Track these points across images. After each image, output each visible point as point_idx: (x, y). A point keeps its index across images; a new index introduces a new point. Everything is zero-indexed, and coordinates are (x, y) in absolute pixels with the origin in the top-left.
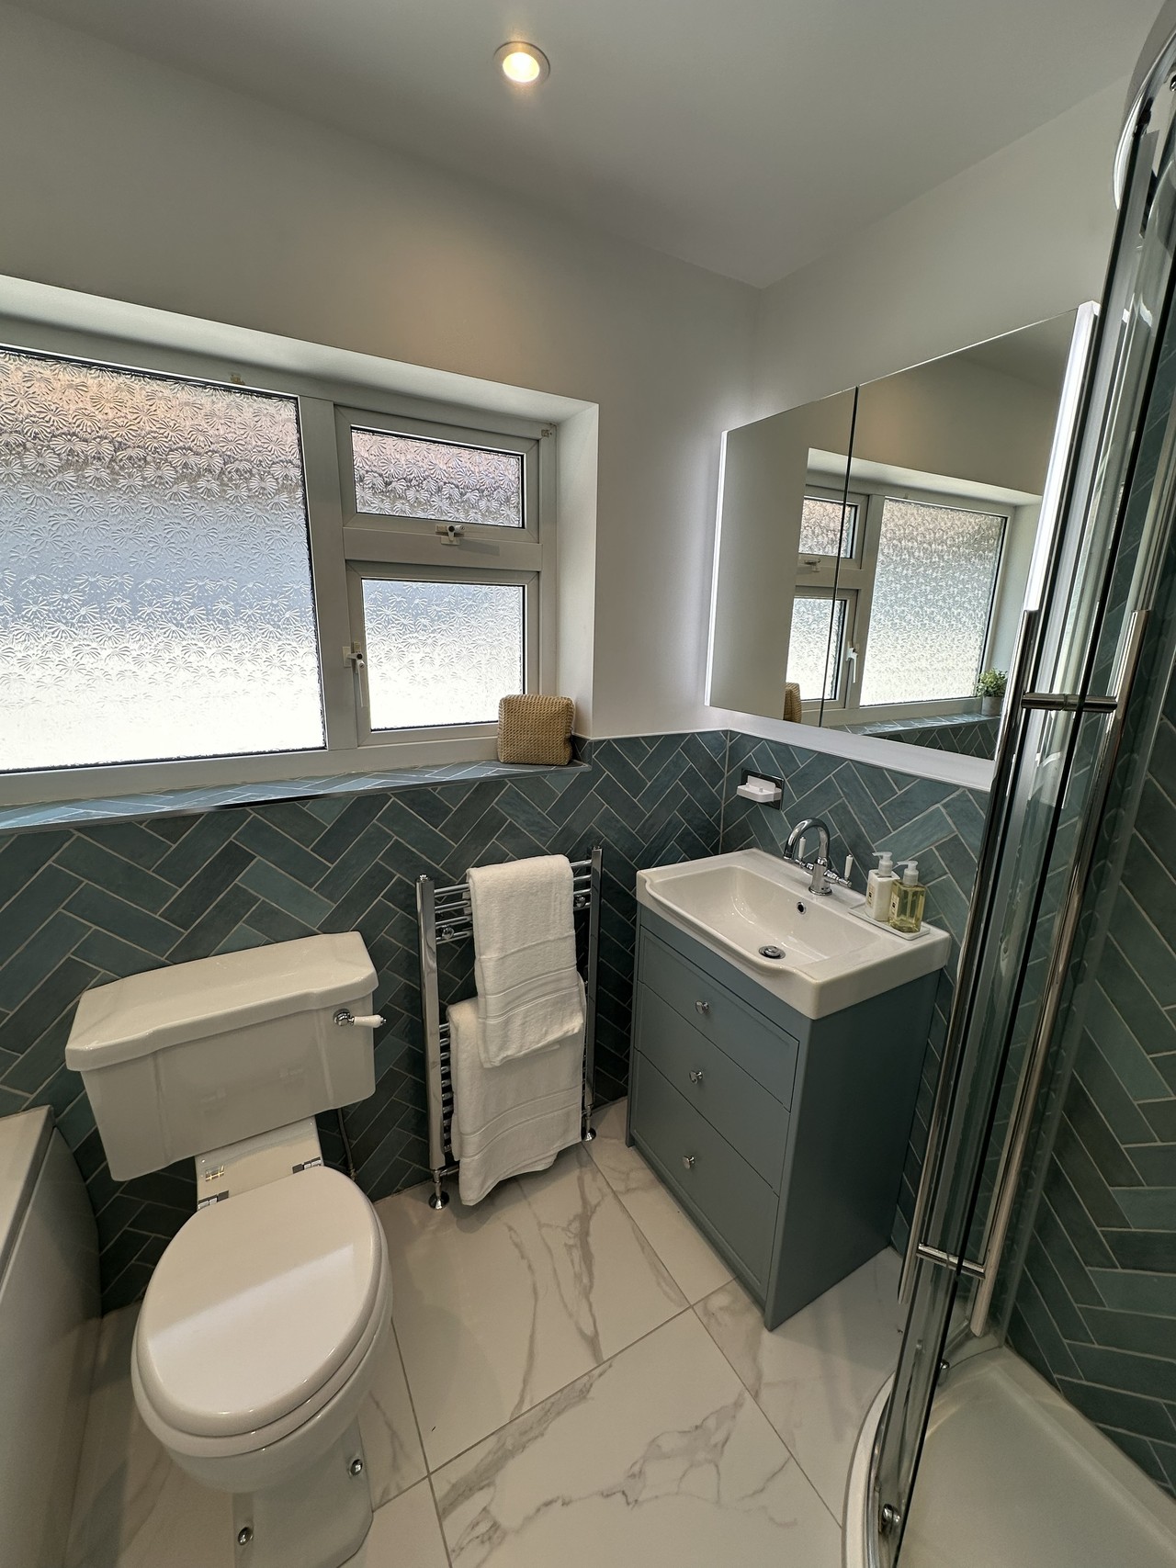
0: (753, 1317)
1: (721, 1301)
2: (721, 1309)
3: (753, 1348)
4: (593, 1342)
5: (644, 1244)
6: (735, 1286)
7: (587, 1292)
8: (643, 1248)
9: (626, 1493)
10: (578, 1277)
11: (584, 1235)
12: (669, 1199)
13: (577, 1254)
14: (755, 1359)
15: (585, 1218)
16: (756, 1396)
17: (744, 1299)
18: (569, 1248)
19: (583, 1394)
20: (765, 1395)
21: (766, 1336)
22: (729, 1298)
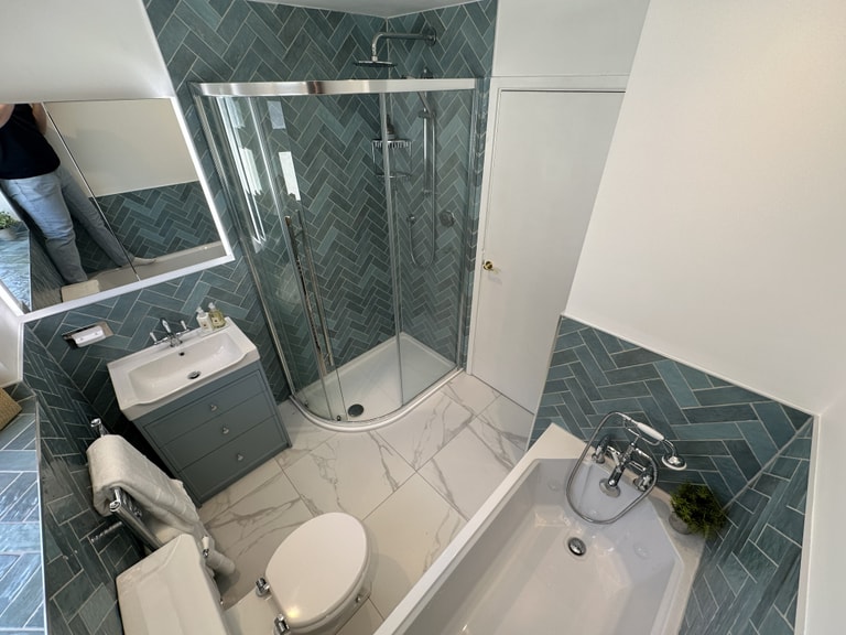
0: (287, 451)
1: (281, 461)
2: (284, 461)
3: (297, 451)
4: (293, 502)
5: (257, 490)
6: (276, 457)
7: (274, 509)
9: (334, 482)
10: (268, 515)
11: (249, 517)
12: (235, 484)
13: (258, 518)
14: (301, 451)
15: (239, 519)
16: (311, 450)
17: (281, 454)
18: (254, 522)
19: (310, 501)
20: (310, 447)
21: (294, 448)
22: (281, 459)
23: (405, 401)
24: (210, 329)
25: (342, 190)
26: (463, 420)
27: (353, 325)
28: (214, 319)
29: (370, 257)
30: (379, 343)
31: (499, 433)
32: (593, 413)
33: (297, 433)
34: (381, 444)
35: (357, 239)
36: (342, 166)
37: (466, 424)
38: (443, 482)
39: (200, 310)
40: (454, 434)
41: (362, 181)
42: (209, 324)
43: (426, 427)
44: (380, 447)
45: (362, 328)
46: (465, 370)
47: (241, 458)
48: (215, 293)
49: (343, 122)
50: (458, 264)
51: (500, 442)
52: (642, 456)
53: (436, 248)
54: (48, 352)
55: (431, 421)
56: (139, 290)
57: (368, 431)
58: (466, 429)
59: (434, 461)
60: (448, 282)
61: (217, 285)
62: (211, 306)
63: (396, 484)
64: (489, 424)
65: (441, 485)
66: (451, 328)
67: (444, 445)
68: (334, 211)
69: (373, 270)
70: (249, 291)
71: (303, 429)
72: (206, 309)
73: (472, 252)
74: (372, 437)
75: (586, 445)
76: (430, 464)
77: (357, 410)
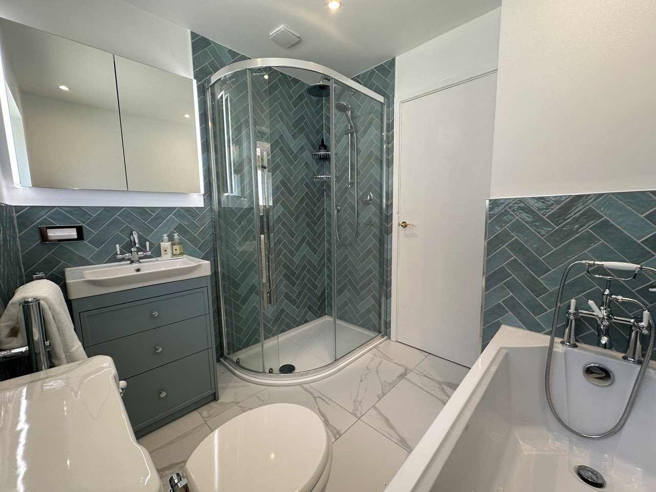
0: (213, 404)
1: (204, 413)
2: (208, 413)
3: (223, 404)
5: (172, 442)
6: (200, 410)
8: (173, 443)
14: (228, 403)
16: (238, 403)
17: (206, 406)
20: (238, 401)
21: (220, 401)
22: (205, 411)
23: (338, 356)
24: (169, 256)
25: (289, 180)
26: (398, 374)
27: (287, 296)
28: (175, 247)
29: (304, 238)
30: (306, 321)
31: (440, 383)
32: (545, 290)
33: (226, 388)
34: (315, 395)
35: (296, 220)
36: (291, 163)
37: (402, 376)
38: (392, 427)
39: (165, 237)
40: (392, 385)
41: (303, 179)
42: (169, 251)
43: (361, 381)
44: (315, 398)
45: (293, 302)
46: (389, 338)
47: (163, 394)
48: (181, 230)
49: (294, 137)
50: (377, 233)
51: (443, 390)
52: (623, 303)
53: (358, 224)
54: (18, 239)
55: (366, 375)
56: (122, 208)
57: (301, 384)
58: (403, 381)
59: (376, 409)
60: (370, 251)
61: (184, 223)
62: (176, 236)
63: (338, 432)
64: (425, 376)
65: (391, 431)
66: (374, 297)
67: (384, 394)
68: (282, 193)
69: (305, 249)
70: (208, 236)
71: (231, 385)
72: (171, 239)
73: (389, 218)
74: (306, 390)
75: (549, 337)
76: (372, 411)
77: (288, 369)
